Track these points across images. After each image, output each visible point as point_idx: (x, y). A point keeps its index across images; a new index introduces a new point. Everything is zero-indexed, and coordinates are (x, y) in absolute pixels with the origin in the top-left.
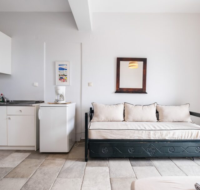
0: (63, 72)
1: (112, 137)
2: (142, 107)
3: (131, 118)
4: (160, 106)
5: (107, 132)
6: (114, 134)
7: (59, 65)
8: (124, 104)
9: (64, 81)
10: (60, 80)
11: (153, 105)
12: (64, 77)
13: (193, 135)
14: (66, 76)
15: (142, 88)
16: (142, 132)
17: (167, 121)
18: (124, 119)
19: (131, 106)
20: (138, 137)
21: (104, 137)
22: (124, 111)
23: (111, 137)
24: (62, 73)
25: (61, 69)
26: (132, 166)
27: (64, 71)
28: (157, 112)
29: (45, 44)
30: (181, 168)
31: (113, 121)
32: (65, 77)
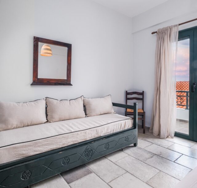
1: (37, 151)
2: (68, 101)
3: (56, 117)
4: (87, 99)
5: (29, 146)
6: (39, 146)
8: (45, 99)
11: (80, 98)
13: (122, 126)
15: (66, 78)
16: (78, 134)
17: (95, 115)
18: (47, 119)
19: (55, 101)
20: (72, 142)
21: (23, 154)
22: (46, 108)
23: (35, 151)
26: (68, 183)
28: (84, 106)
30: (117, 164)
31: (31, 125)
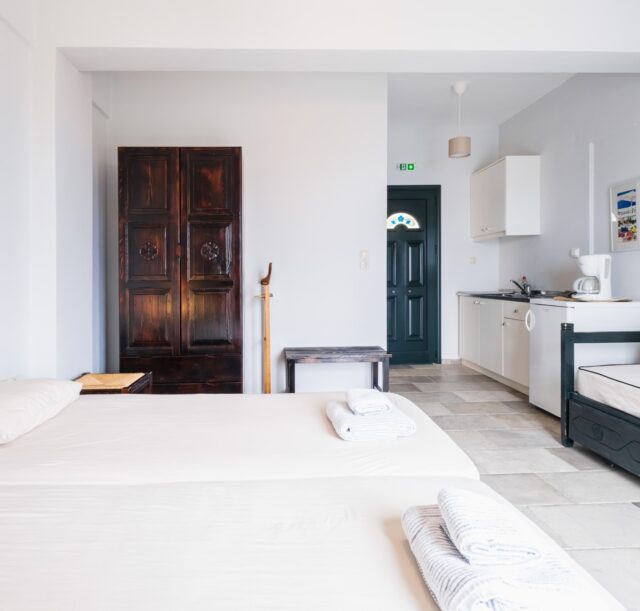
0: (628, 212)
7: (619, 195)
9: (629, 239)
10: (620, 236)
12: (630, 227)
14: (634, 222)
24: (625, 217)
25: (623, 204)
27: (630, 208)
29: (591, 146)
32: (632, 225)
